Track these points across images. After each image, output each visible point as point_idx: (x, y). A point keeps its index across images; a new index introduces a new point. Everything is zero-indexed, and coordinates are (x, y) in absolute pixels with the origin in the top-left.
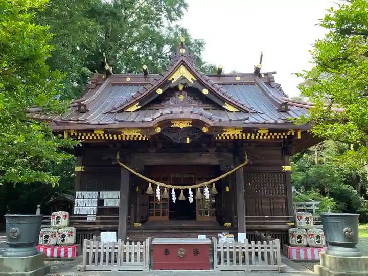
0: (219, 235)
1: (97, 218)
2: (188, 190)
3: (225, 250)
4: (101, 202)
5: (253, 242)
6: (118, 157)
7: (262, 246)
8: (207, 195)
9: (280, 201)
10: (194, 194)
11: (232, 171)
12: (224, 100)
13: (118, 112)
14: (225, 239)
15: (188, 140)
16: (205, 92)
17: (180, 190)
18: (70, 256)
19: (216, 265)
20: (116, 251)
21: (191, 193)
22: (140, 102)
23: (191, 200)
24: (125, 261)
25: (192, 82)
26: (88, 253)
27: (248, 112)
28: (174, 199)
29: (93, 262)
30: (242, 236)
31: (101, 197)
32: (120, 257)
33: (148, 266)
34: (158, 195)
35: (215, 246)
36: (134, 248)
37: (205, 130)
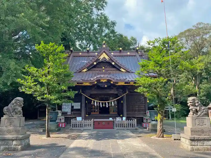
0: (117, 118)
1: (71, 113)
2: (106, 103)
3: (118, 123)
4: (72, 107)
5: (127, 120)
6: (81, 91)
7: (131, 121)
8: (113, 105)
9: (142, 106)
10: (108, 104)
11: (122, 96)
12: (120, 67)
13: (79, 72)
14: (118, 119)
15: (106, 86)
16: (113, 63)
17: (103, 103)
18: (63, 126)
19: (115, 127)
20: (82, 123)
21: (107, 104)
22: (87, 68)
23: (107, 106)
24: (85, 126)
25: (108, 59)
26: (73, 124)
27: (129, 72)
28: (101, 106)
29: (75, 127)
30: (124, 118)
31: (72, 105)
32: (84, 125)
33: (93, 128)
34: (96, 105)
35: (115, 121)
36: (88, 122)
37: (112, 83)
